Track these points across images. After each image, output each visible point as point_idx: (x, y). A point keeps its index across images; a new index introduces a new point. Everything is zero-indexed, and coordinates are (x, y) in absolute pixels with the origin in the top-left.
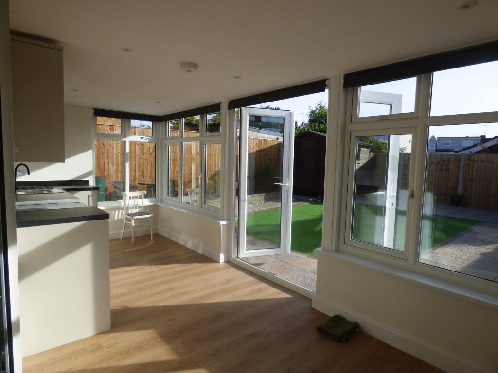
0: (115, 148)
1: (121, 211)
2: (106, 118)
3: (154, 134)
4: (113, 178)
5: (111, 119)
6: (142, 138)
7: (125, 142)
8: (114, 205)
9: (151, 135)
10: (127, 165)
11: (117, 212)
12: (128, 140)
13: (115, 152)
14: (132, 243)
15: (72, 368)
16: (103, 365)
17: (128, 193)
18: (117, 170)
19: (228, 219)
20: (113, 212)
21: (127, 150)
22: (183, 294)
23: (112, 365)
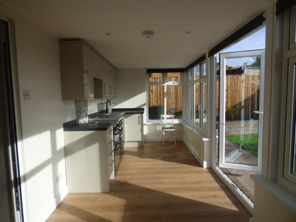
0: (171, 90)
1: (161, 126)
2: (174, 73)
3: (182, 81)
4: (170, 107)
5: (176, 74)
6: (174, 83)
7: (164, 86)
8: (158, 122)
9: (179, 80)
10: (165, 99)
11: (159, 126)
12: (165, 85)
13: (171, 92)
14: (163, 145)
15: (78, 206)
16: (88, 211)
17: (165, 116)
18: (173, 102)
19: (211, 137)
20: (157, 126)
21: (165, 91)
22: (161, 183)
23: (92, 212)
